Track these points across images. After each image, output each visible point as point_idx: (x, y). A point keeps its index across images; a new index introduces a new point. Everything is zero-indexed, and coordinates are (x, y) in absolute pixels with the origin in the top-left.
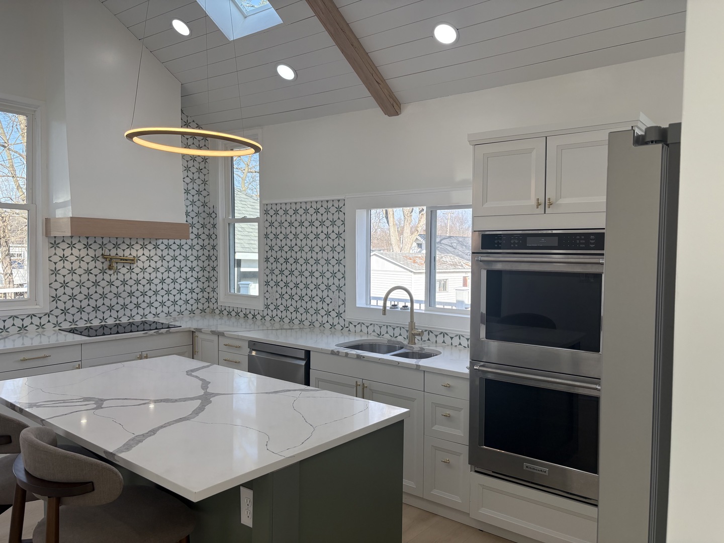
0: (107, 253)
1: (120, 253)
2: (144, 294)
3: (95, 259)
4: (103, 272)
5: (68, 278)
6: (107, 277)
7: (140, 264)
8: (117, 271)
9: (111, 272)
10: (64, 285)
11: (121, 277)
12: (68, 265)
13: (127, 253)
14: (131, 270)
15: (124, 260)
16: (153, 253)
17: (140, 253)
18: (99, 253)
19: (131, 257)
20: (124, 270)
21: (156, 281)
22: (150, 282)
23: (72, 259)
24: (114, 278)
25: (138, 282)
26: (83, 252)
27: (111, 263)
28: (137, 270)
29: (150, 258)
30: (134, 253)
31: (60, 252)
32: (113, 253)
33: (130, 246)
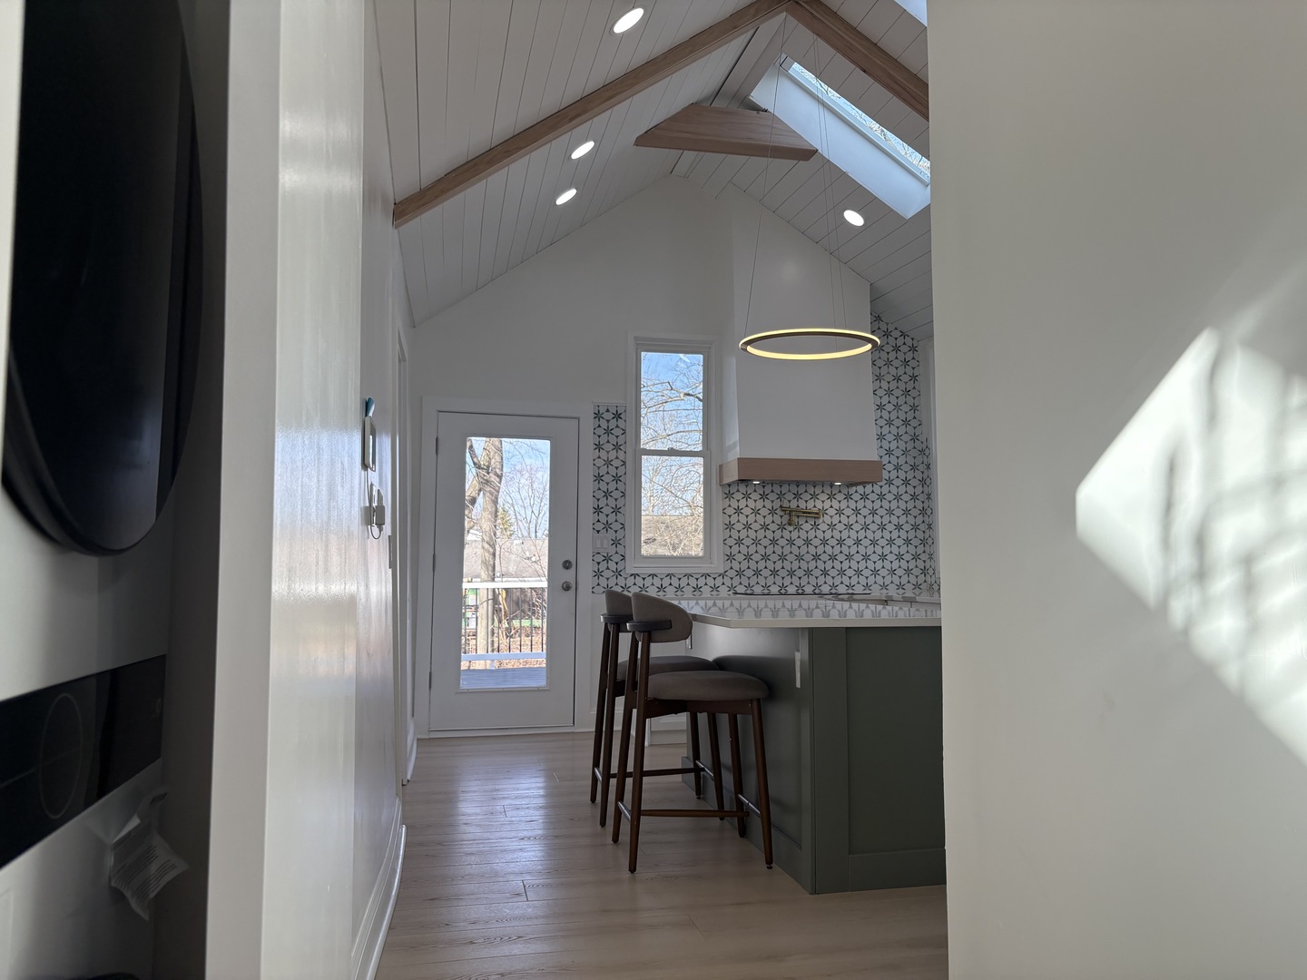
0: (786, 504)
1: (802, 505)
2: (833, 558)
3: (772, 512)
4: (782, 527)
5: (743, 534)
6: (786, 534)
7: (827, 519)
8: (798, 527)
9: (791, 528)
10: (739, 542)
11: (803, 535)
12: (743, 519)
13: (810, 505)
14: (816, 526)
15: (807, 513)
16: (844, 504)
17: (827, 504)
18: (777, 504)
19: (815, 510)
20: (807, 527)
21: (849, 542)
22: (841, 542)
23: (747, 511)
24: (795, 535)
25: (824, 542)
26: (760, 504)
27: (792, 516)
28: (823, 527)
29: (839, 512)
30: (819, 505)
31: (734, 504)
32: (794, 505)
33: (814, 496)
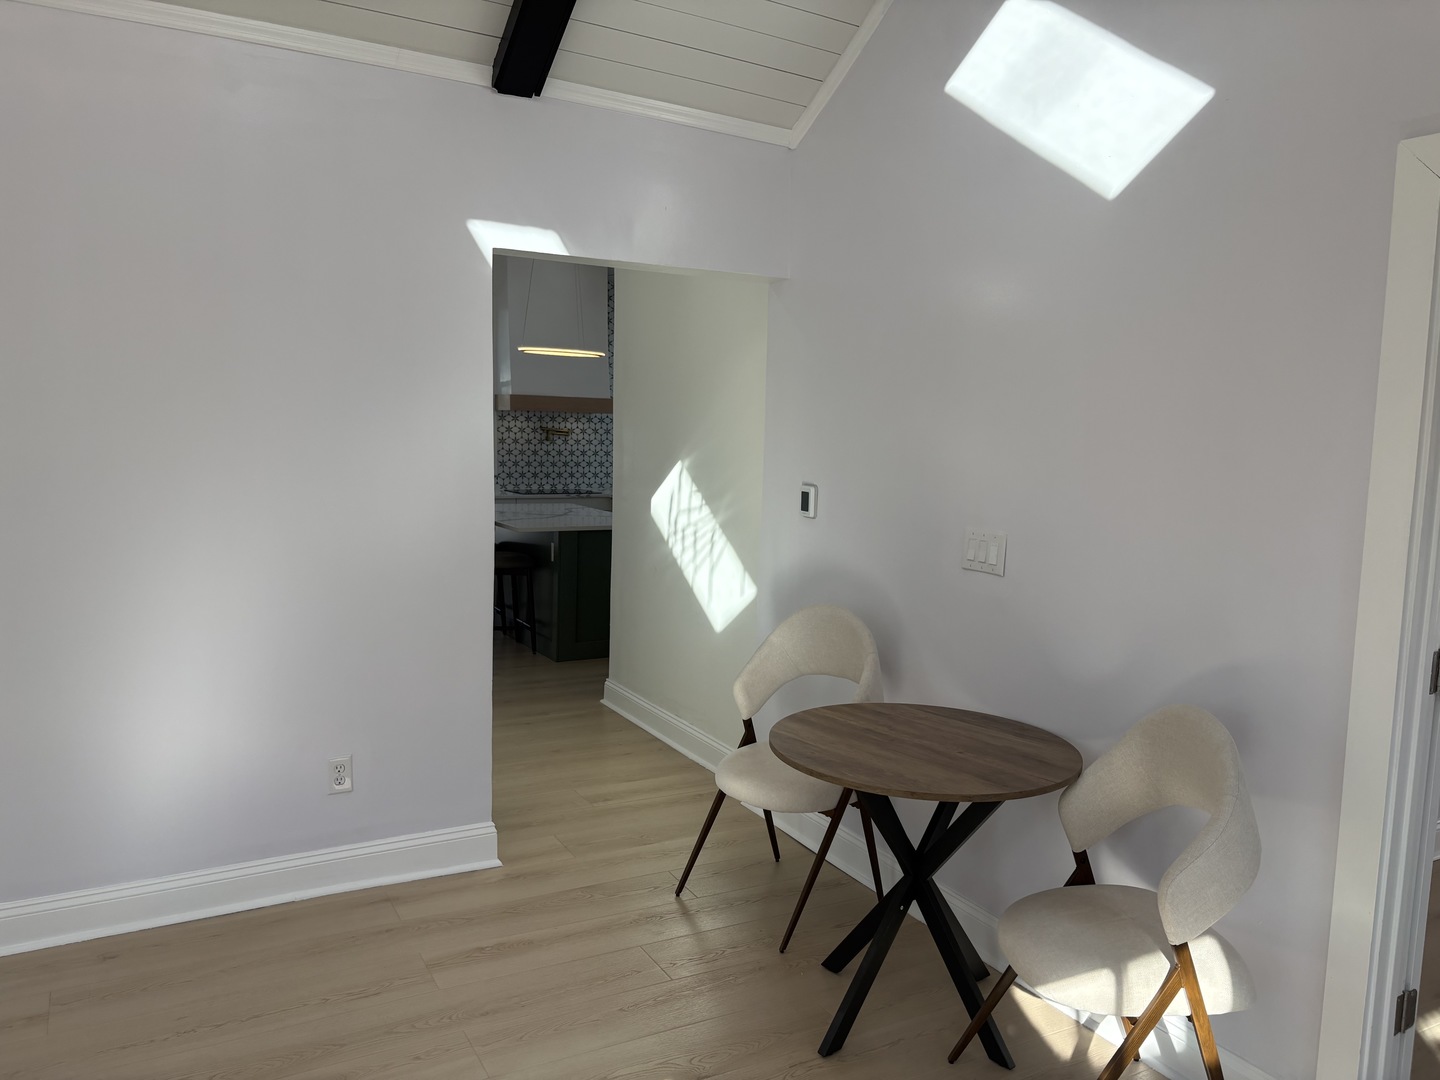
0: (544, 425)
1: (556, 426)
2: (578, 464)
3: (534, 430)
4: (541, 442)
5: (513, 447)
6: (544, 447)
7: (574, 436)
8: (553, 442)
9: (548, 443)
10: (509, 452)
11: (557, 448)
12: (512, 435)
13: (562, 425)
14: (566, 442)
15: (559, 431)
16: (586, 426)
17: (575, 425)
18: (538, 425)
19: (566, 430)
20: (559, 442)
21: (590, 453)
22: (583, 453)
23: (515, 430)
24: (550, 448)
25: (572, 453)
26: (525, 424)
27: (549, 434)
28: (571, 442)
29: (583, 431)
30: (569, 426)
31: (506, 424)
32: (550, 425)
33: (565, 420)
